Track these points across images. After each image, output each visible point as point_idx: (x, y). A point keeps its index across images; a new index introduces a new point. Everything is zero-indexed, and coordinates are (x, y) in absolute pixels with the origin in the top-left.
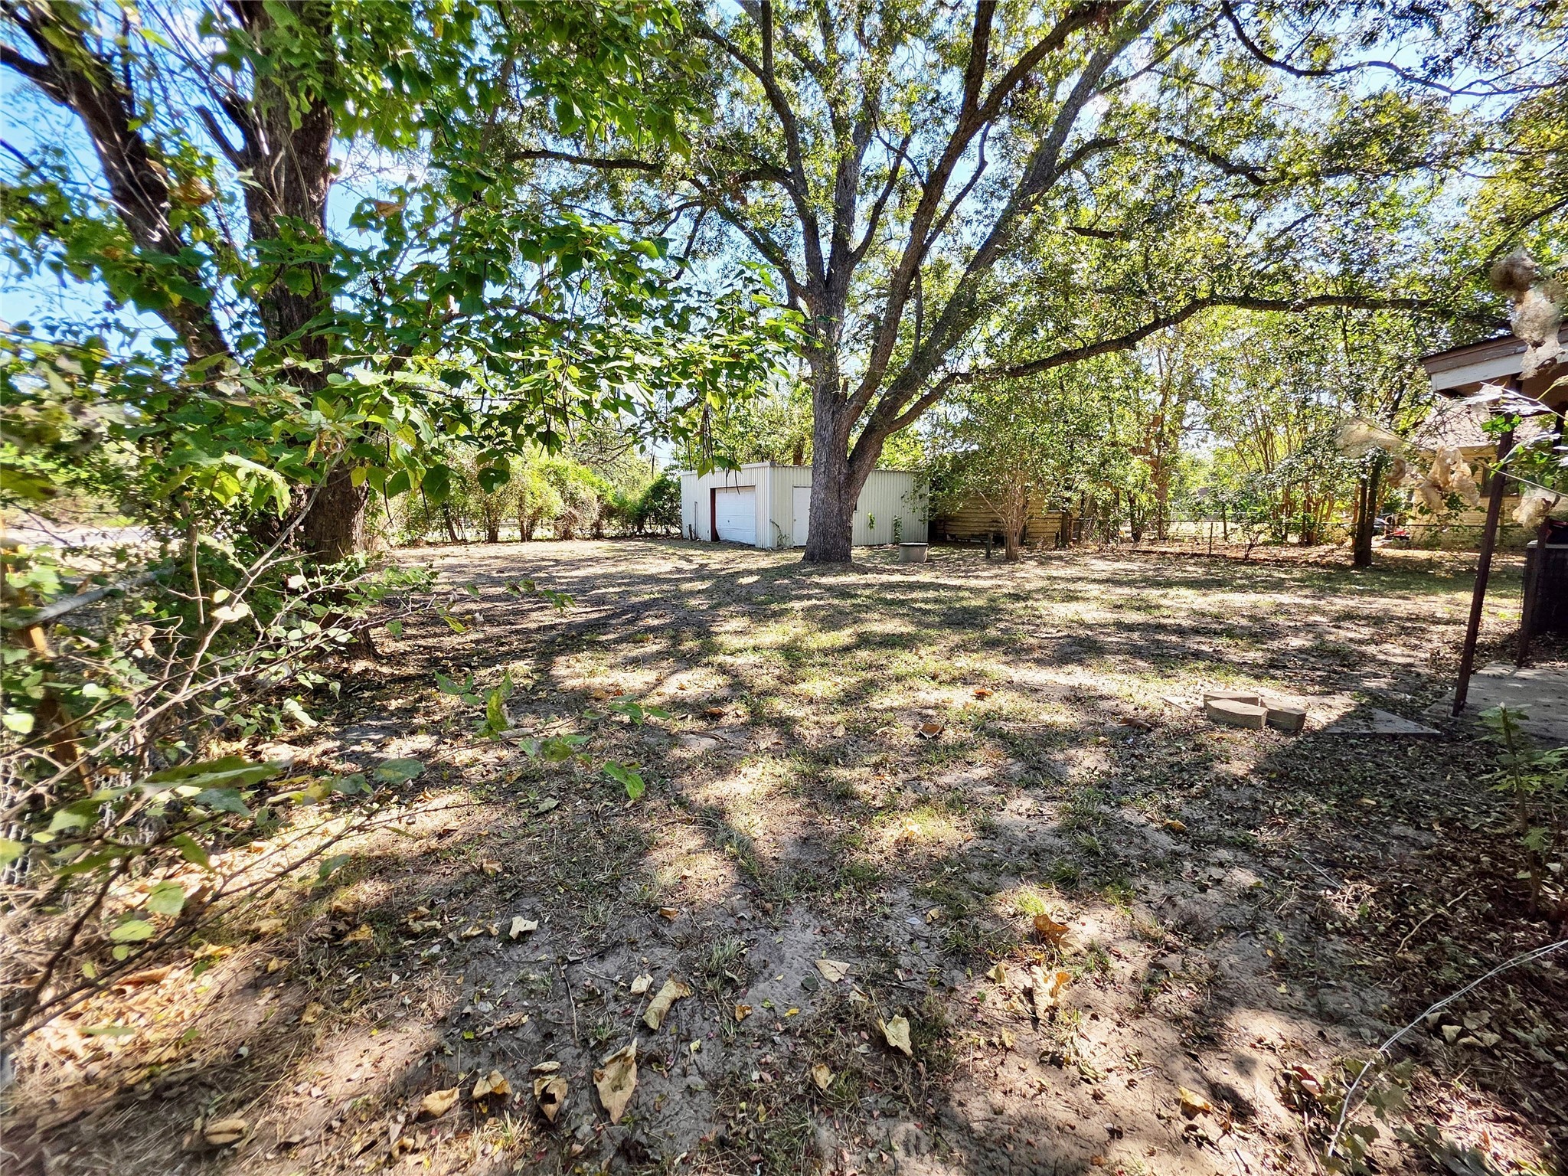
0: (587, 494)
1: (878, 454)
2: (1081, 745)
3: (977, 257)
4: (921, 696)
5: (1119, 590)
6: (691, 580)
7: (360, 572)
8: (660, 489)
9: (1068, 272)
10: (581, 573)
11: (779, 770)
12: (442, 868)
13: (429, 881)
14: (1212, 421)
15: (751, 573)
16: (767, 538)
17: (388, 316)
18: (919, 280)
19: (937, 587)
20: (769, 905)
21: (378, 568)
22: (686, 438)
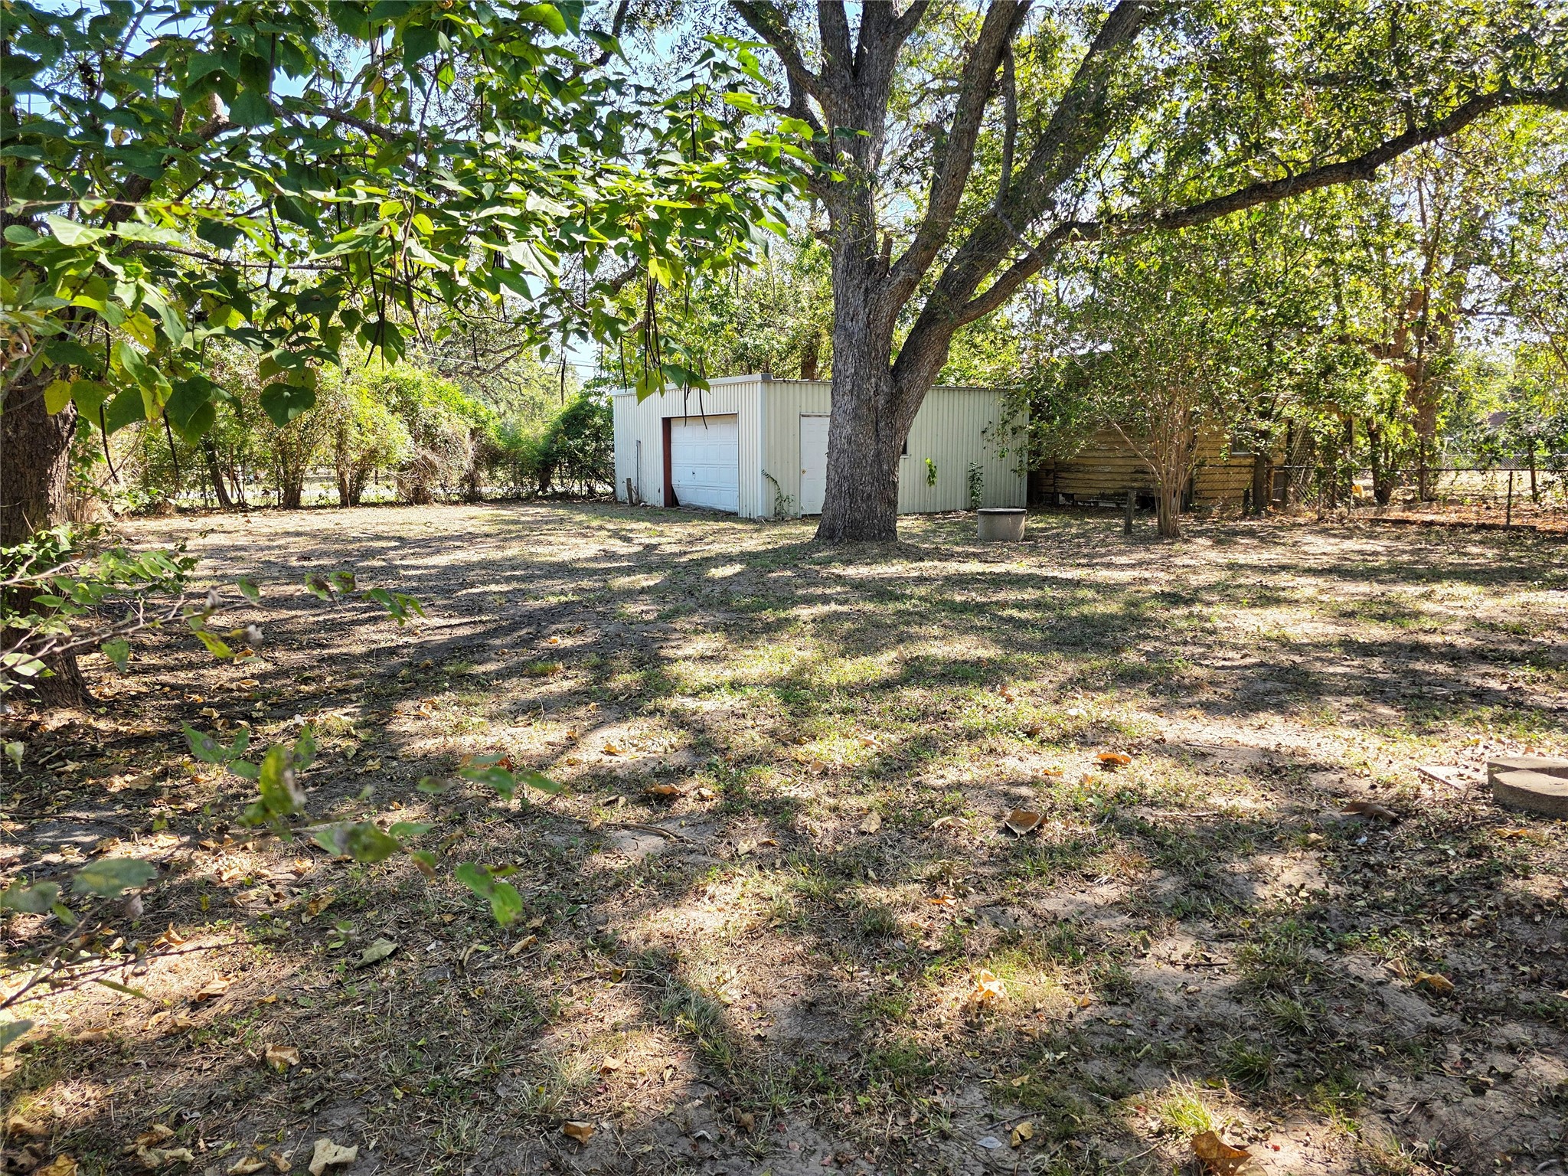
0: (455, 425)
1: (941, 360)
2: (1279, 847)
3: (1109, 25)
4: (1010, 763)
5: (1350, 587)
6: (629, 571)
7: (62, 558)
8: (577, 419)
9: (1260, 50)
10: (442, 560)
11: (770, 889)
12: (196, 1058)
13: (174, 1080)
14: (1511, 299)
15: (728, 559)
16: (757, 502)
17: (110, 127)
18: (1010, 67)
19: (1040, 582)
20: (748, 1117)
21: (93, 552)
22: (616, 334)
